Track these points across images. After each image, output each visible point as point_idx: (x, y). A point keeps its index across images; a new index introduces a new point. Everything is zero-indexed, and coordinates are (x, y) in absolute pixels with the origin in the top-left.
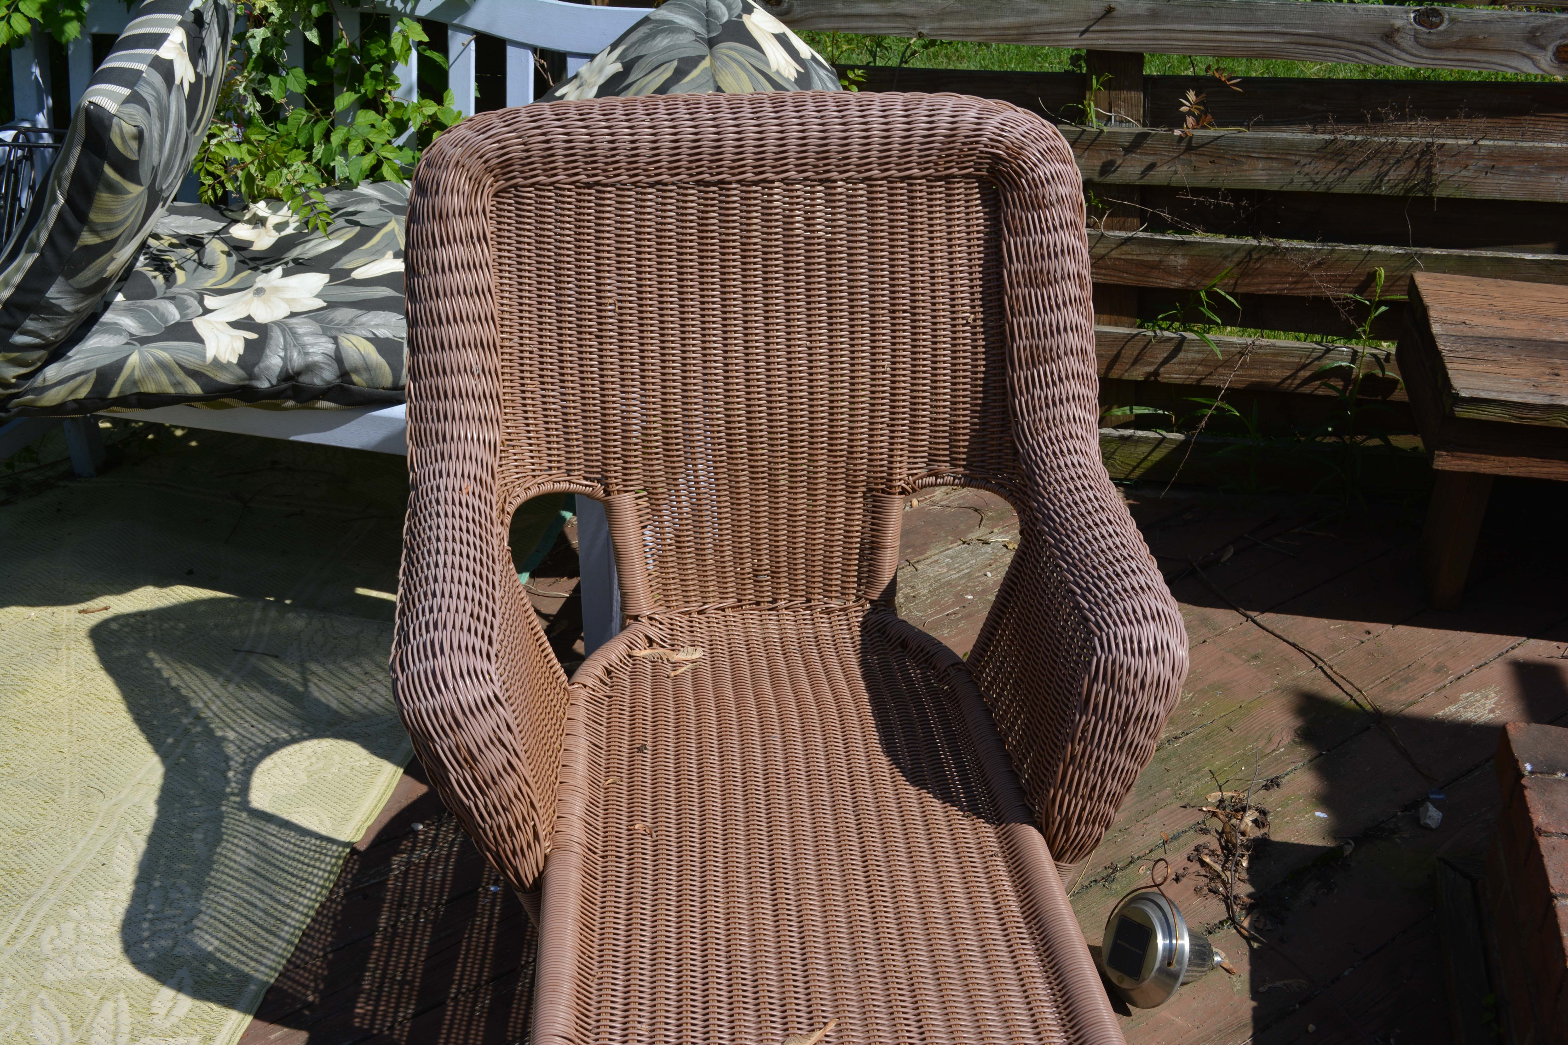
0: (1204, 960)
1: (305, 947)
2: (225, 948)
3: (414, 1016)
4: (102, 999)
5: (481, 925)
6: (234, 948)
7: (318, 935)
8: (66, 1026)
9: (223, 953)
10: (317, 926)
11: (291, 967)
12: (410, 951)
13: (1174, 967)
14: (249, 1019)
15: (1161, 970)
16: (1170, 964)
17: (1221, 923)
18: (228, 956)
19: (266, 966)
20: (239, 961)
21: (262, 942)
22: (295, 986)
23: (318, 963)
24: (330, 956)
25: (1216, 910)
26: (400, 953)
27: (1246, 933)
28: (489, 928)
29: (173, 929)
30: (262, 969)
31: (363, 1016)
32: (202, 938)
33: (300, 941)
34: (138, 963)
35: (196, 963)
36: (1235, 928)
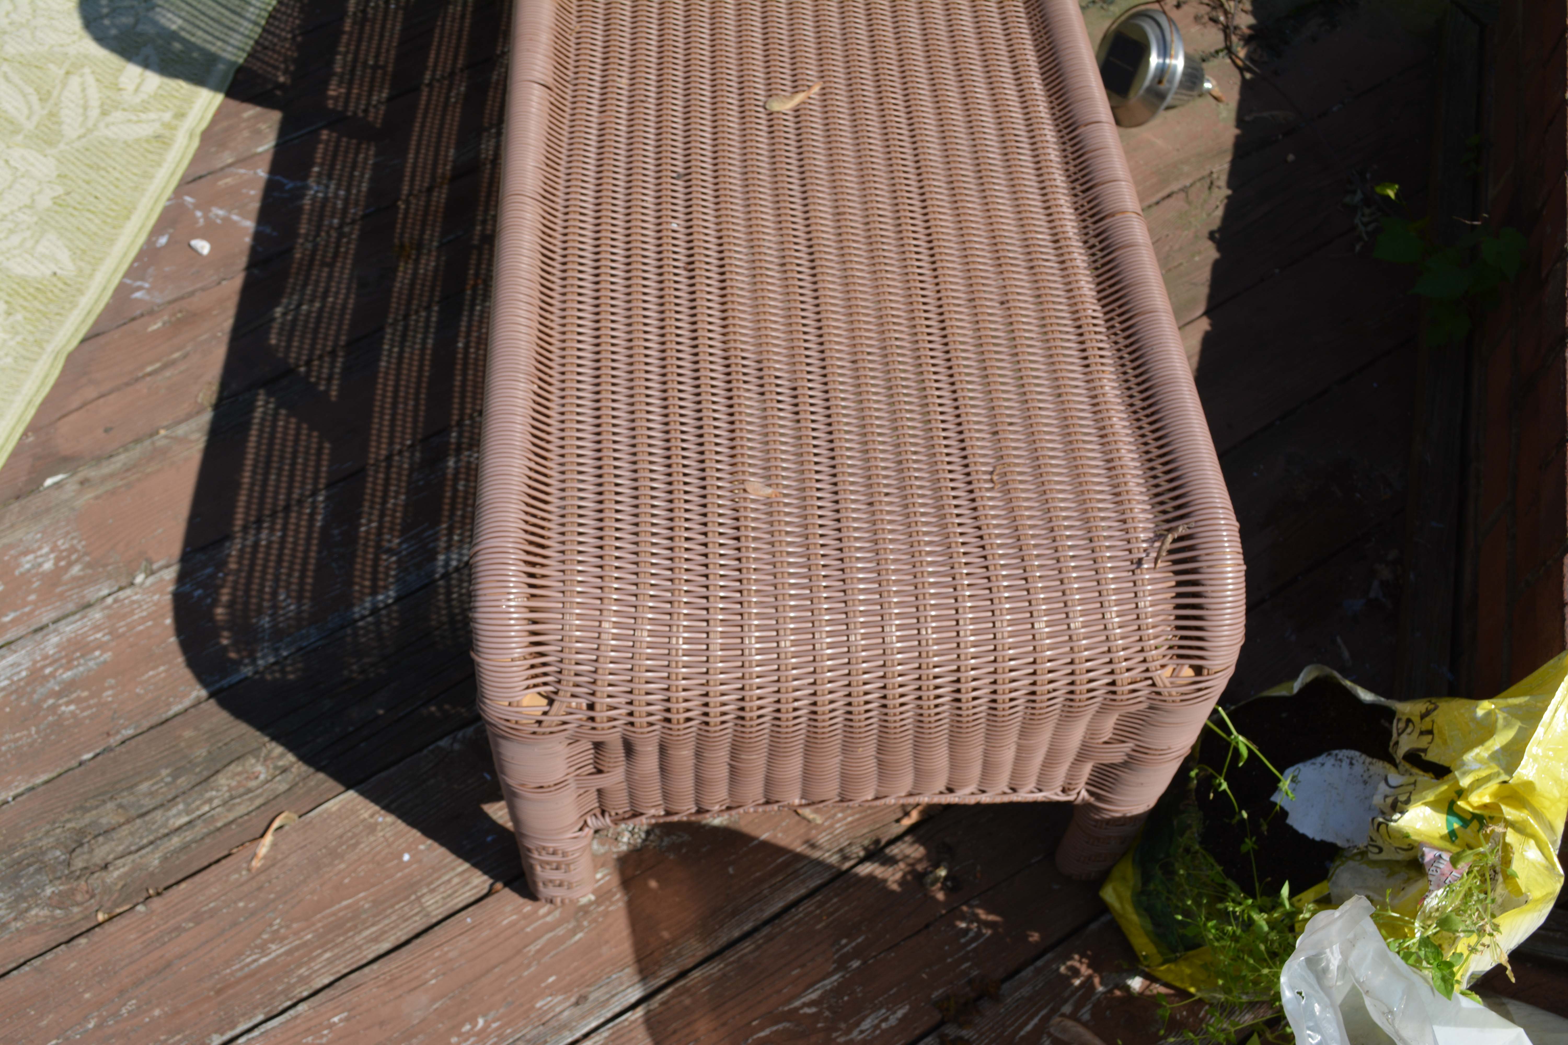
0: (1194, 83)
1: (272, 29)
2: (189, 27)
3: (390, 99)
4: (68, 73)
5: (454, 14)
6: (199, 27)
7: (284, 18)
8: (34, 99)
9: (189, 32)
10: (283, 9)
11: (259, 48)
12: (382, 36)
13: (1164, 86)
14: (219, 98)
15: (1149, 90)
16: (1160, 82)
17: (1217, 52)
18: (193, 35)
19: (234, 46)
20: (205, 41)
21: (227, 22)
22: (264, 66)
23: (287, 45)
24: (299, 39)
25: (1214, 38)
26: (371, 38)
27: (1240, 63)
28: (463, 17)
29: (132, 7)
30: (230, 49)
31: (336, 98)
32: (164, 16)
33: (267, 23)
34: (101, 39)
35: (160, 42)
36: (1231, 58)
